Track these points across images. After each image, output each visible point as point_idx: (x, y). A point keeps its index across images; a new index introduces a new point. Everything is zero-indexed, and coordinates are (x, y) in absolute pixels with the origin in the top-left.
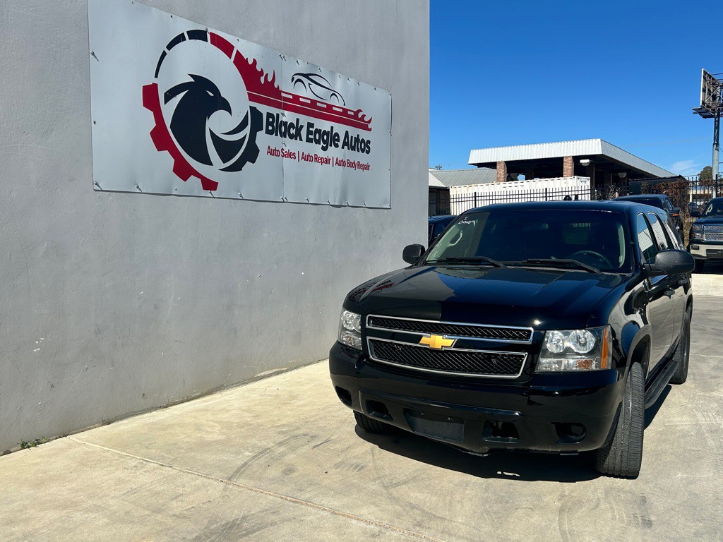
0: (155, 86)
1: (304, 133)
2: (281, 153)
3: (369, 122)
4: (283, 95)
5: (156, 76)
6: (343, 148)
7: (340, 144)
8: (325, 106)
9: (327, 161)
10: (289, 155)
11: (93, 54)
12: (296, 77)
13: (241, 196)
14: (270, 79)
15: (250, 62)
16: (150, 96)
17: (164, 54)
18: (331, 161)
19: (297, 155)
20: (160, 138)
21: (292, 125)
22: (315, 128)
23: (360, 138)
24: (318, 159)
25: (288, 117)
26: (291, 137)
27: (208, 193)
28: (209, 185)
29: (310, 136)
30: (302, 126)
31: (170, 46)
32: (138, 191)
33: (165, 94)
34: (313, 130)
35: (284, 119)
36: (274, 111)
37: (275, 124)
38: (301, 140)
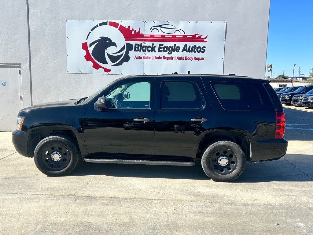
0: (86, 43)
1: (157, 49)
2: (143, 58)
3: (205, 38)
4: (145, 36)
5: (87, 40)
6: (182, 52)
7: (181, 51)
8: (171, 36)
9: (172, 58)
10: (147, 58)
11: (67, 37)
12: (152, 28)
13: (121, 73)
14: (137, 32)
15: (127, 27)
16: (85, 46)
17: (90, 32)
18: (174, 59)
19: (152, 58)
20: (88, 58)
21: (149, 47)
22: (164, 46)
23: (197, 46)
24: (164, 58)
25: (148, 44)
26: (149, 51)
27: (106, 73)
28: (107, 70)
29: (161, 50)
30: (155, 46)
31: (92, 30)
32: (81, 73)
33: (90, 44)
34: (163, 47)
35: (145, 45)
36: (139, 43)
37: (139, 48)
38: (155, 51)
